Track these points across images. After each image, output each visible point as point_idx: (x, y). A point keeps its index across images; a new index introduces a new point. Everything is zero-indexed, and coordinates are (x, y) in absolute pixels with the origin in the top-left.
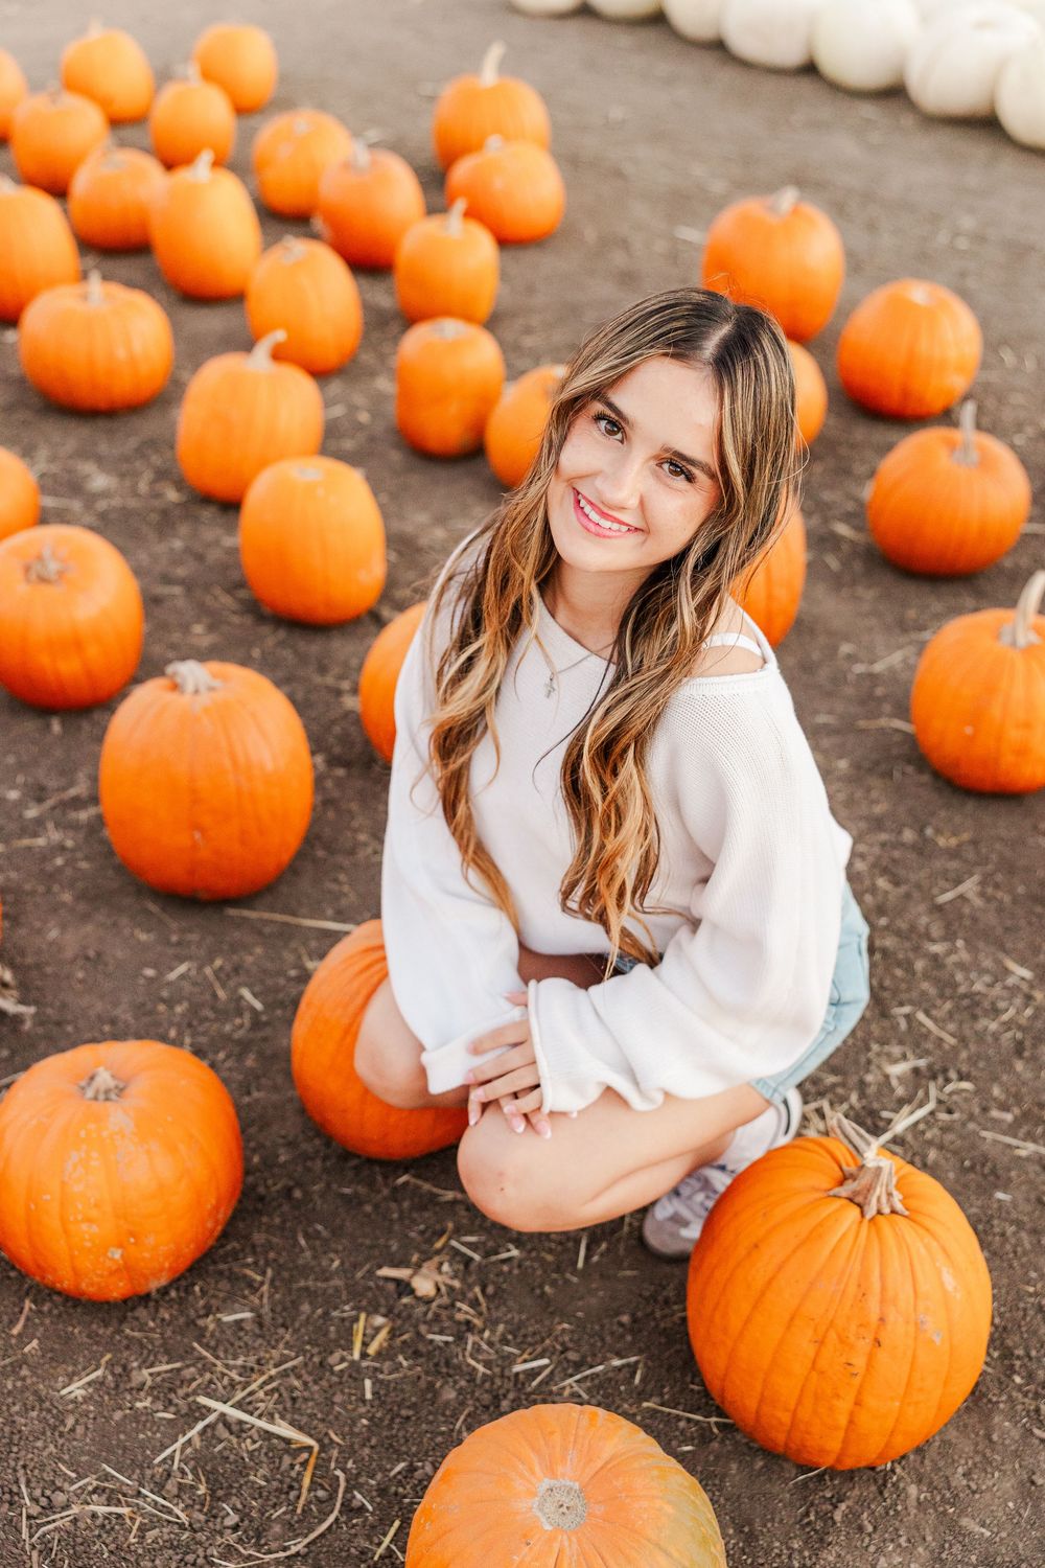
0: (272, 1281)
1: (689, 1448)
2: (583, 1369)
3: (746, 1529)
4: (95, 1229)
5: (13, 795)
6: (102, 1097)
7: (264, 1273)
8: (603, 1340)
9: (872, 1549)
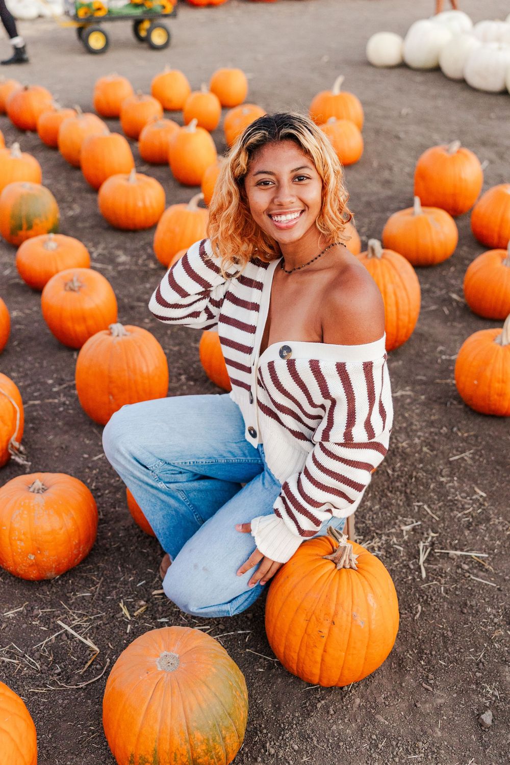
0: (103, 582)
1: (262, 670)
2: (224, 632)
3: (277, 706)
4: (23, 544)
5: (50, 382)
6: (36, 491)
7: (100, 579)
8: (237, 623)
9: (331, 721)
